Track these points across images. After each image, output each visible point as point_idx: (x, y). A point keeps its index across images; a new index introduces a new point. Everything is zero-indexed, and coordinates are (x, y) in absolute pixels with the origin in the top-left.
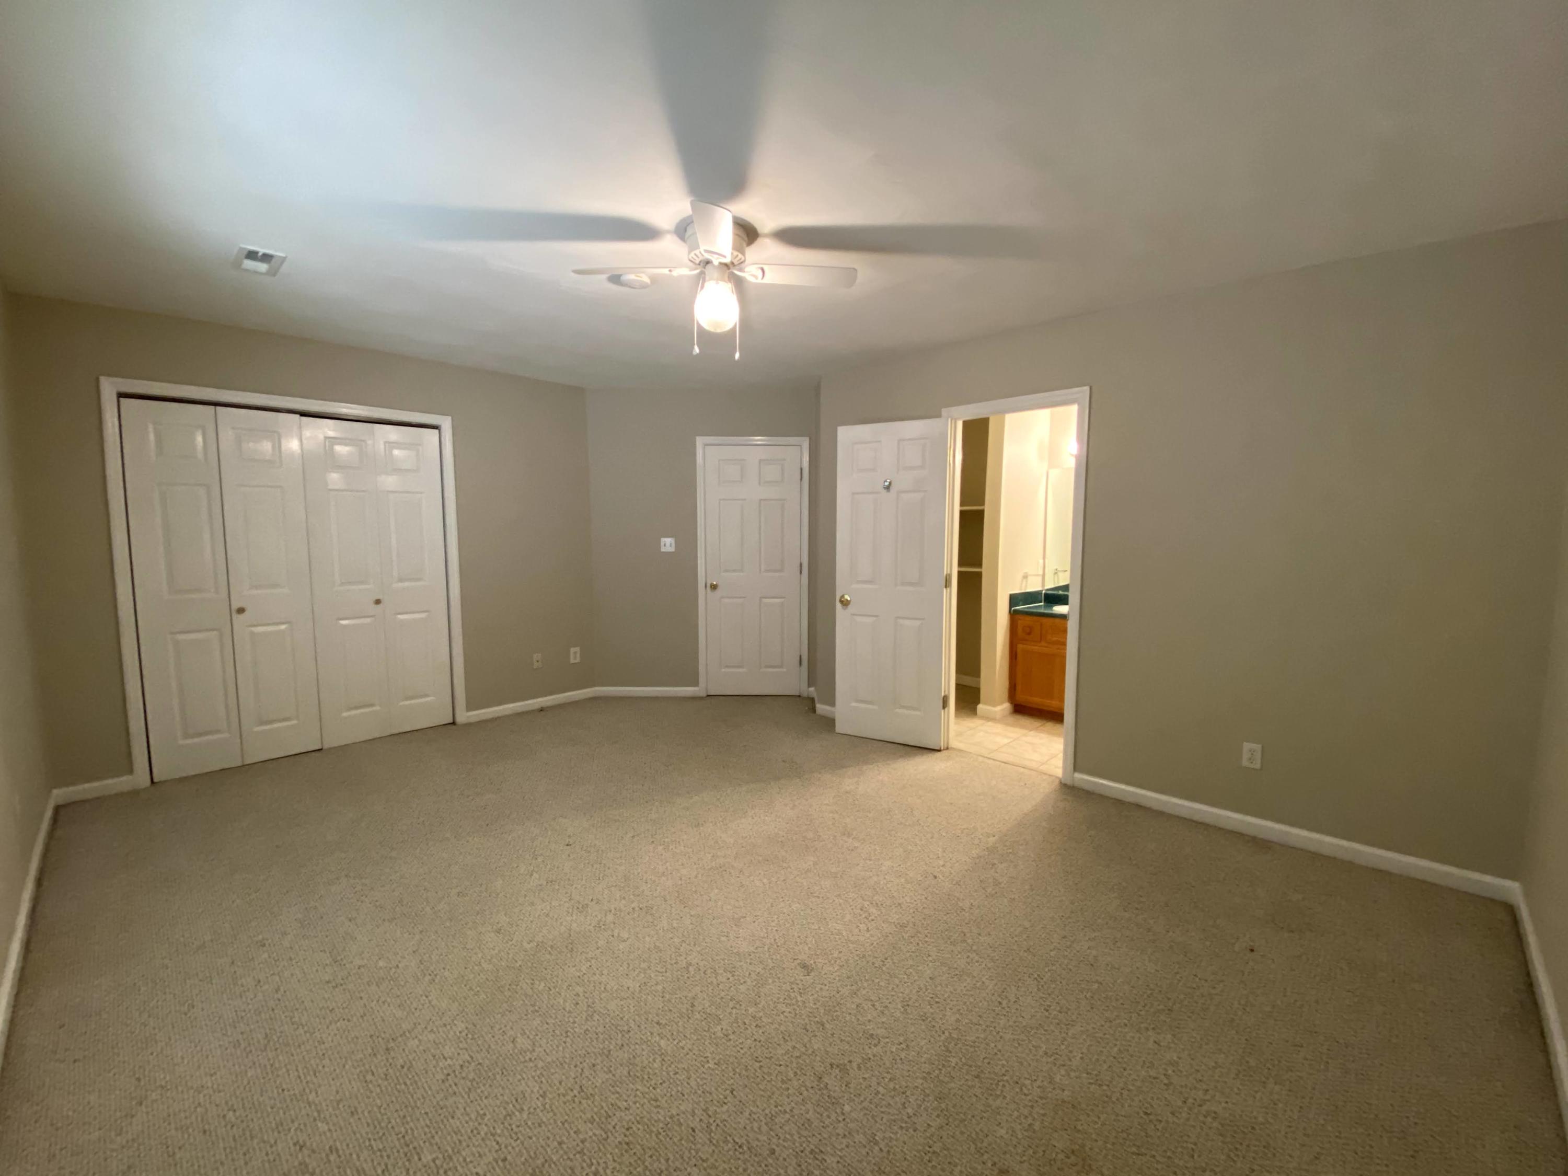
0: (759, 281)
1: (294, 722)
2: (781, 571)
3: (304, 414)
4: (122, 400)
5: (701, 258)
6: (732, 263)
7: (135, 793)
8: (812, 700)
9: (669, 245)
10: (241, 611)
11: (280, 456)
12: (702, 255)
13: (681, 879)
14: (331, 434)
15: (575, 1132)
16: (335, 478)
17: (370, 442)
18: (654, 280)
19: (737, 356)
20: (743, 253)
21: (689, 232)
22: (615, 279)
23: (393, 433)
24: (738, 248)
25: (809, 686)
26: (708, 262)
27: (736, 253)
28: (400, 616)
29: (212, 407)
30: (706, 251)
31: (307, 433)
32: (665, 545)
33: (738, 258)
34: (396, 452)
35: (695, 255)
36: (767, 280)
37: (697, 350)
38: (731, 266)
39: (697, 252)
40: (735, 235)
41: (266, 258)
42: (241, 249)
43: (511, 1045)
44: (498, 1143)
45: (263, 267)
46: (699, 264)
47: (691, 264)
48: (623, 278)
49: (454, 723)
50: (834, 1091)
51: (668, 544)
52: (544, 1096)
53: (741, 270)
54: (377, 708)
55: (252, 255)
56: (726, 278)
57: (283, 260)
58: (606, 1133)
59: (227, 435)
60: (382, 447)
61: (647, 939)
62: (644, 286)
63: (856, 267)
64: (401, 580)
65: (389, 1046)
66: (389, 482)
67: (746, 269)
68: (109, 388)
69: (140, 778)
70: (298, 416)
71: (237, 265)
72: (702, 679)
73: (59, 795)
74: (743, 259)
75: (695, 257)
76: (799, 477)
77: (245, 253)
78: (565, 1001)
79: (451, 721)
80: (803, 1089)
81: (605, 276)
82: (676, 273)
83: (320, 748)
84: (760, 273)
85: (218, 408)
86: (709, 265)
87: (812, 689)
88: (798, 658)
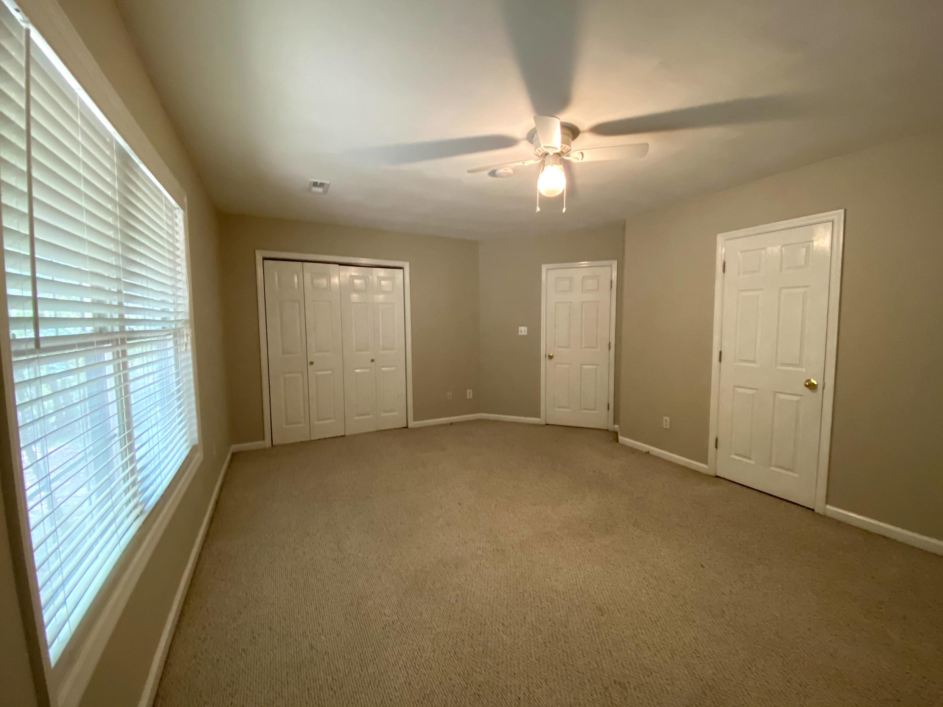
0: (580, 161)
1: (333, 421)
2: (595, 348)
3: (341, 264)
4: (266, 262)
5: (542, 152)
6: (562, 152)
7: (265, 450)
8: (616, 433)
9: (524, 147)
10: (312, 363)
11: (330, 285)
12: (543, 150)
13: (523, 536)
14: (354, 274)
15: (449, 679)
16: (355, 297)
17: (370, 277)
18: (515, 170)
19: (564, 210)
20: (569, 145)
21: (535, 137)
22: (493, 173)
23: (382, 272)
24: (565, 142)
25: (614, 424)
26: (547, 154)
27: (564, 146)
28: (383, 369)
29: (301, 263)
30: (545, 147)
31: (342, 274)
32: (521, 331)
33: (566, 149)
34: (383, 282)
35: (539, 150)
36: (585, 160)
37: (538, 209)
38: (561, 154)
39: (540, 149)
40: (563, 133)
41: (322, 185)
42: (311, 182)
43: (419, 616)
44: (407, 672)
45: (320, 190)
46: (541, 156)
47: (536, 157)
48: (497, 172)
49: (407, 427)
50: (616, 700)
51: (523, 330)
52: (434, 651)
53: (568, 156)
54: (371, 416)
55: (315, 184)
56: (558, 162)
57: (329, 185)
58: (467, 684)
59: (308, 277)
60: (376, 280)
61: (500, 569)
62: (509, 175)
63: (648, 143)
64: (384, 349)
65: (359, 602)
66: (381, 298)
67: (571, 155)
68: (259, 256)
69: (267, 443)
70: (338, 265)
71: (309, 190)
72: (542, 413)
73: (235, 448)
74: (569, 148)
75: (539, 152)
76: (610, 287)
77: (312, 184)
78: (451, 597)
79: (406, 426)
80: (594, 692)
81: (486, 173)
82: (527, 163)
83: (343, 434)
84: (580, 156)
85: (305, 264)
86: (548, 156)
87: (616, 426)
88: (607, 405)
